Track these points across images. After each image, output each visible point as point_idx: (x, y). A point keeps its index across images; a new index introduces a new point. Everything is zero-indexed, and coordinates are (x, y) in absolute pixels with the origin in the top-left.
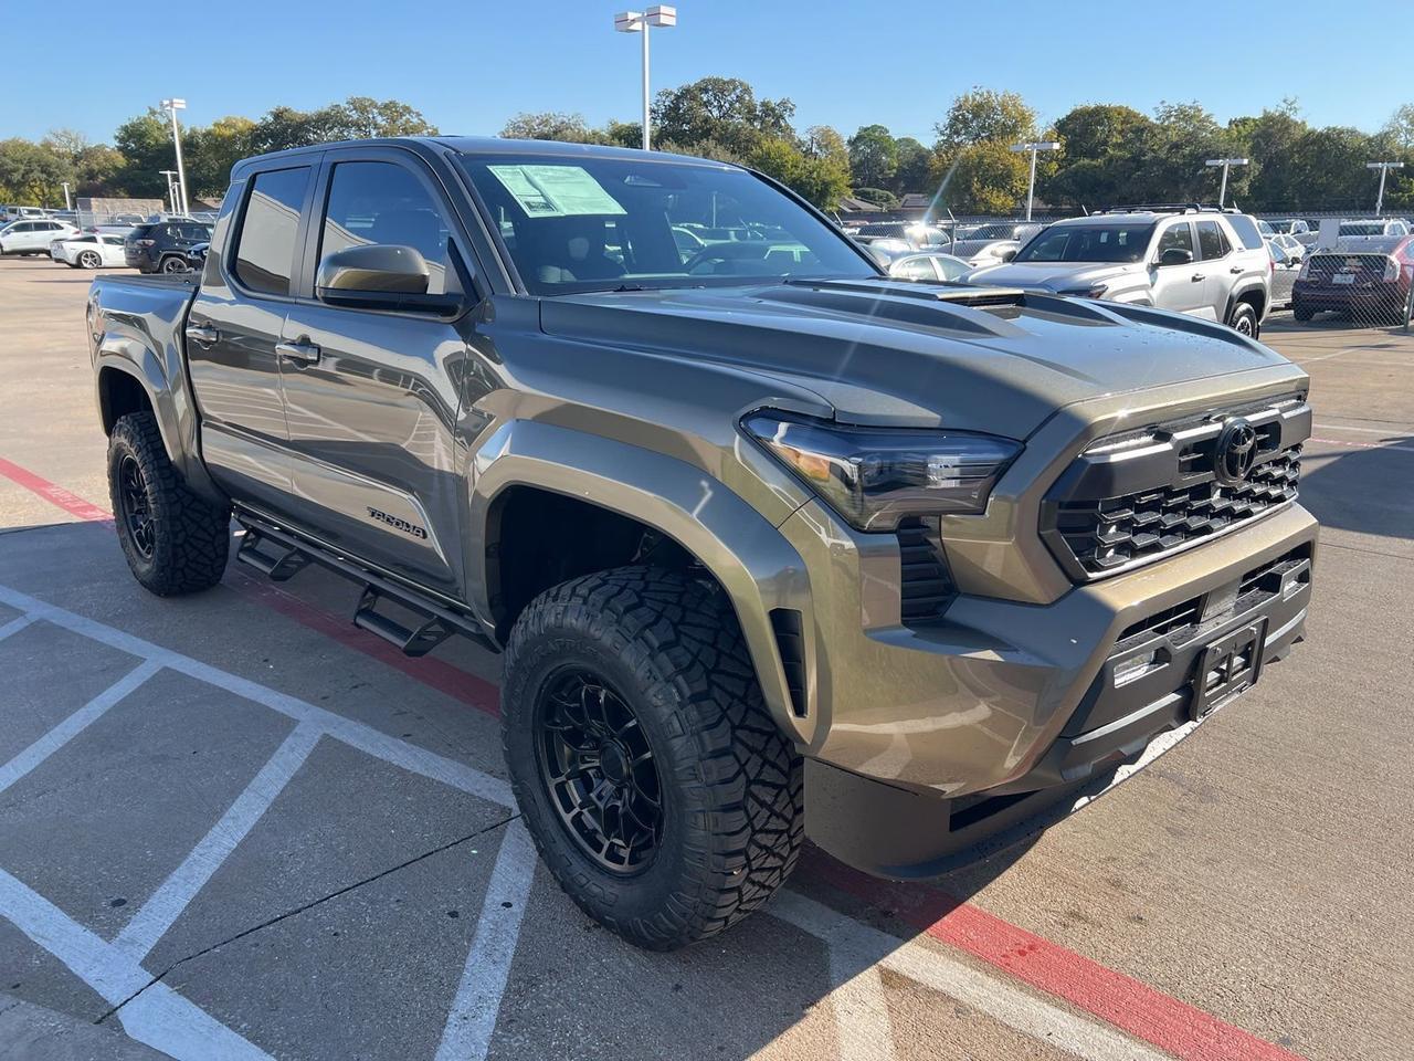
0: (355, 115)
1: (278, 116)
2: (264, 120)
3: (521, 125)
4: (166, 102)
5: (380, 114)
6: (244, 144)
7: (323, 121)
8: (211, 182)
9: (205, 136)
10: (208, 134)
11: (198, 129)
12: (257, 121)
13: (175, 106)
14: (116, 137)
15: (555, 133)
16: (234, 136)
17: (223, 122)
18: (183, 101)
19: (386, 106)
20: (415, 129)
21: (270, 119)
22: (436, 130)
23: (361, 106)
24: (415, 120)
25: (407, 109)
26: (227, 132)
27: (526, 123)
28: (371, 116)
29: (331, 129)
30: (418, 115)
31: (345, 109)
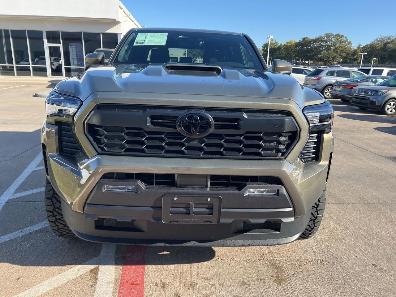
0: (326, 38)
1: (304, 39)
2: (300, 41)
3: (380, 39)
4: (268, 37)
5: (334, 38)
6: (293, 47)
7: (316, 40)
8: (282, 58)
9: (284, 45)
10: (285, 45)
11: (282, 44)
12: (298, 41)
13: (270, 37)
14: (262, 47)
15: (392, 42)
16: (291, 45)
17: (289, 42)
18: (272, 36)
19: (336, 35)
20: (344, 42)
21: (302, 40)
22: (351, 42)
23: (328, 36)
24: (344, 39)
25: (342, 36)
26: (289, 44)
27: (382, 39)
28: (331, 38)
29: (318, 42)
30: (346, 37)
31: (323, 37)
